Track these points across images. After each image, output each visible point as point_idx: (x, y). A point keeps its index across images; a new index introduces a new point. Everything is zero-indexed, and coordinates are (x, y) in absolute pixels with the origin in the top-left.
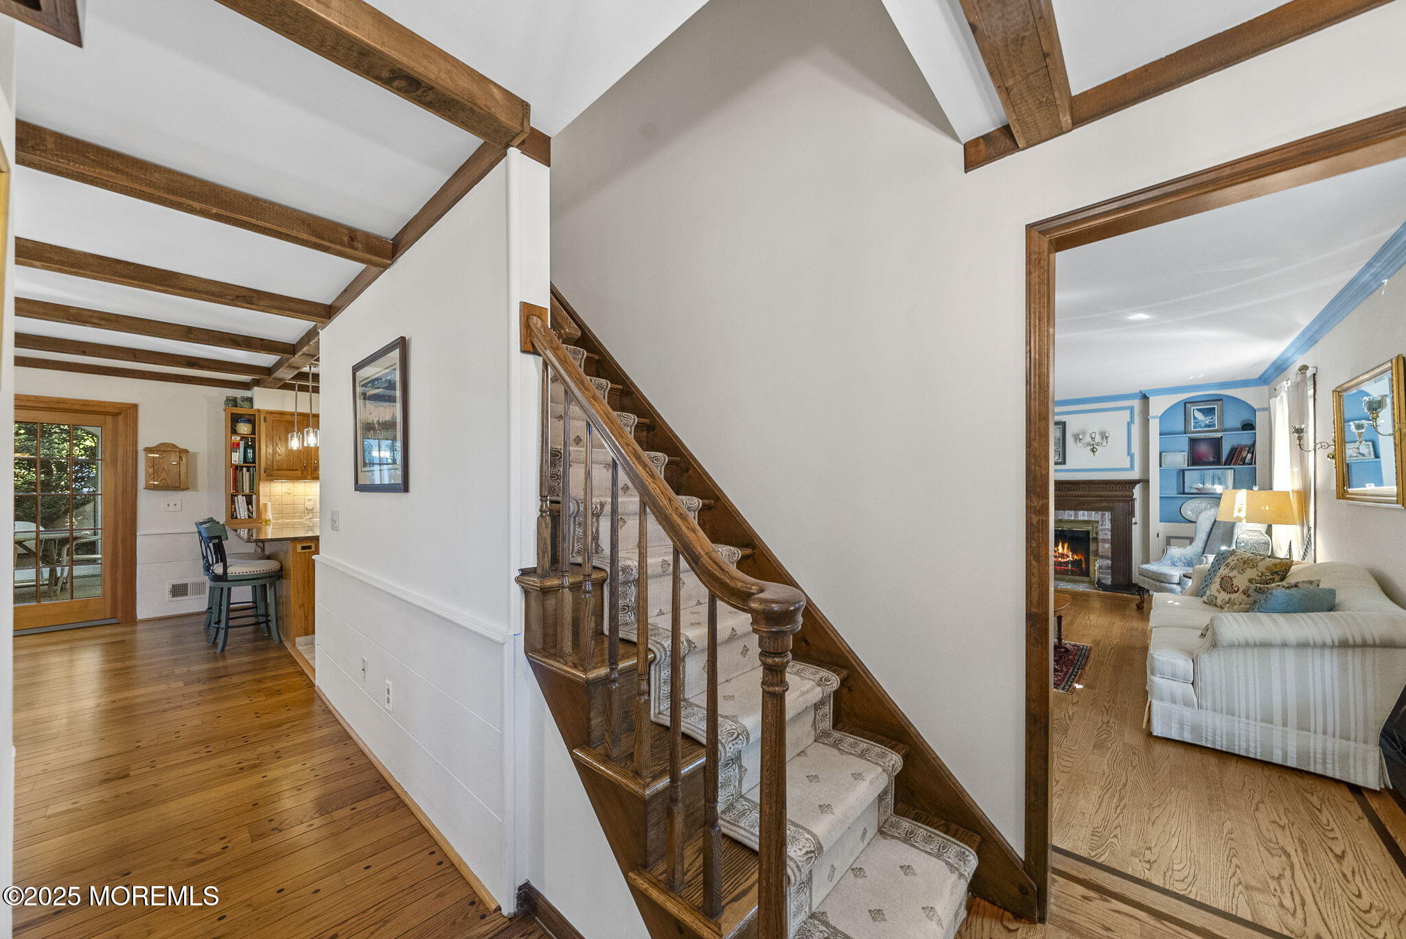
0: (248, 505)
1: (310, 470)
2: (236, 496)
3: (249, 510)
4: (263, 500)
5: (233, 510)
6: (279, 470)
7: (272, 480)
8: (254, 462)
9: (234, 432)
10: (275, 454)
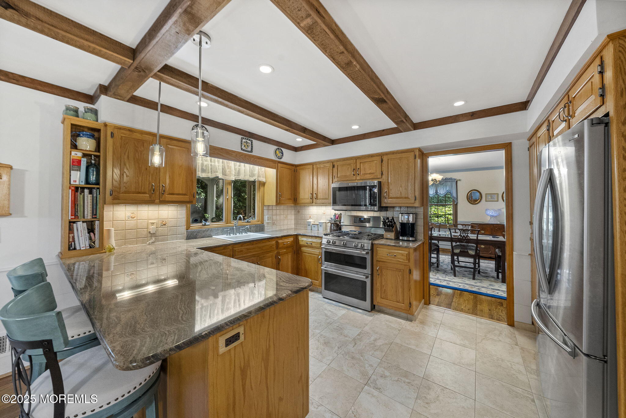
0: (89, 233)
1: (158, 193)
2: (74, 222)
3: (90, 239)
4: (107, 226)
5: (71, 240)
6: (125, 192)
7: (118, 204)
8: (98, 183)
9: (74, 146)
10: (123, 175)
